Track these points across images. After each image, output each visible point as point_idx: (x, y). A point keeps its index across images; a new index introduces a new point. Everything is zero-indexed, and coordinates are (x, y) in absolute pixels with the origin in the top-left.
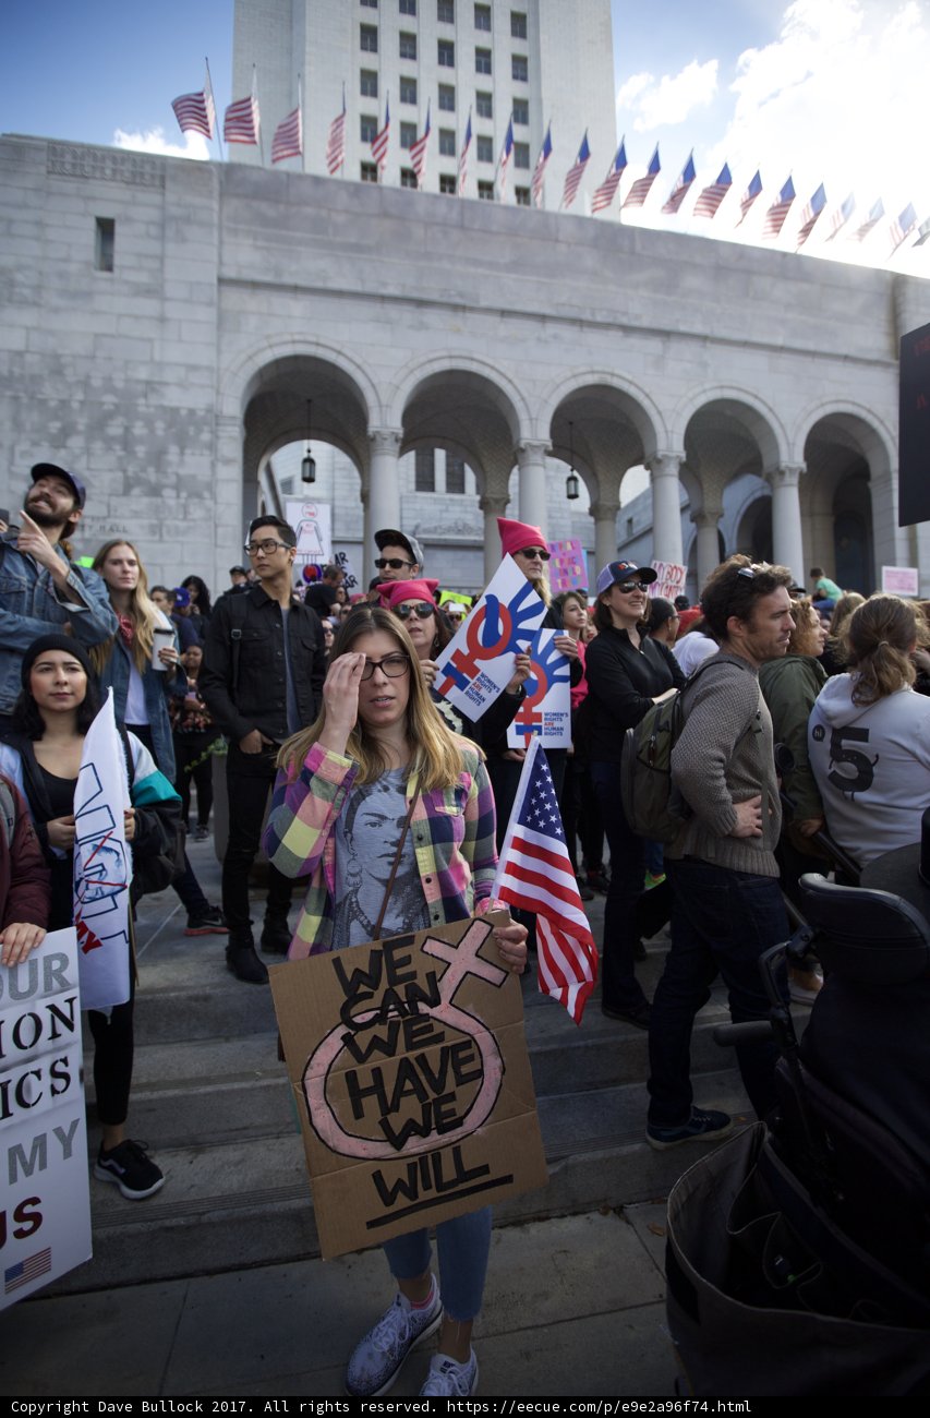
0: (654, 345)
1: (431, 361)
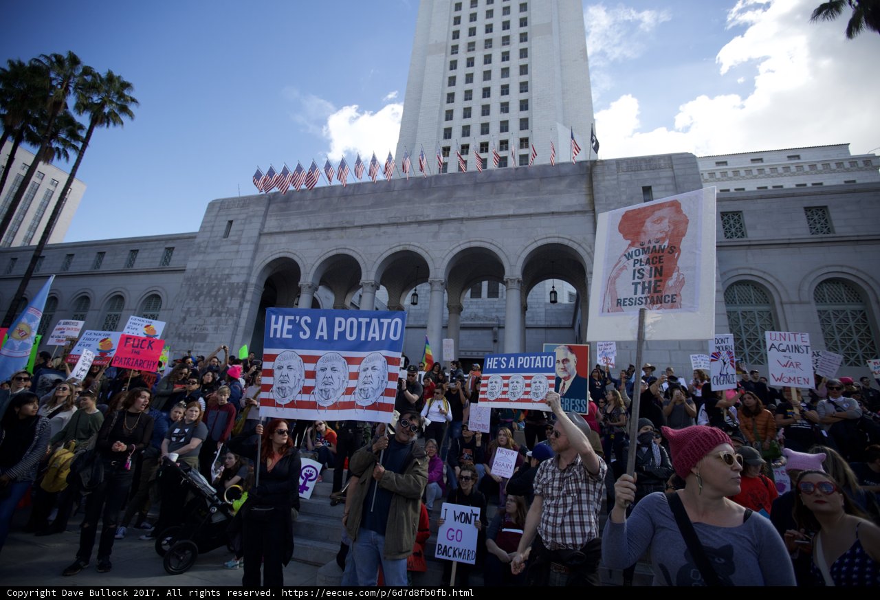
0: (435, 227)
1: (328, 252)
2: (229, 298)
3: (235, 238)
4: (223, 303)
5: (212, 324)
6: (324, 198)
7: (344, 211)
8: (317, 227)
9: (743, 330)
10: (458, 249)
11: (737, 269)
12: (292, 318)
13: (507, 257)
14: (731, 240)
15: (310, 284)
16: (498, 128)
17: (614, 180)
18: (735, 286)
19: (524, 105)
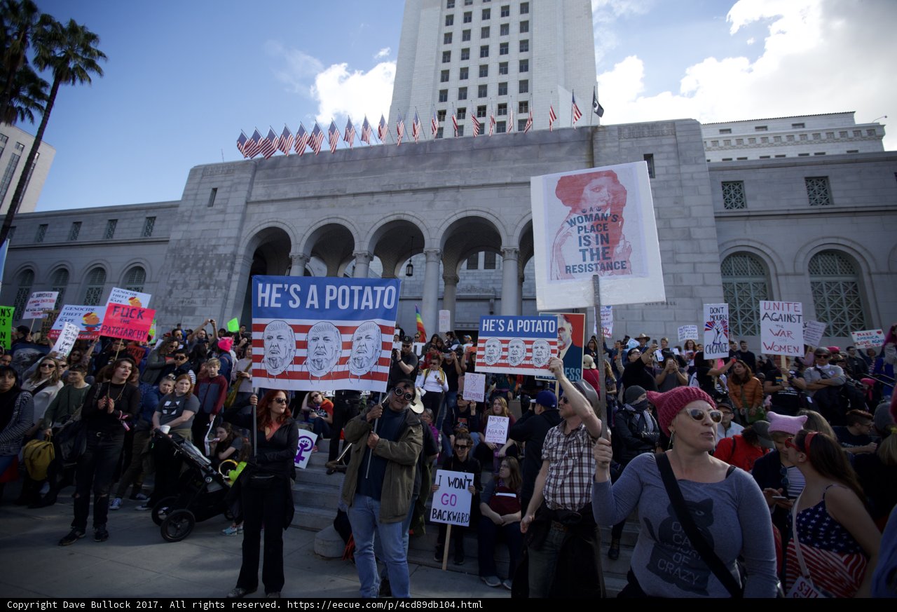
0: (430, 196)
1: (319, 222)
2: (217, 270)
3: (221, 207)
4: (211, 275)
5: (200, 296)
6: (314, 164)
7: (335, 179)
8: (307, 195)
9: (737, 301)
10: (454, 219)
11: (735, 240)
12: (281, 286)
13: (504, 226)
14: (731, 210)
15: (301, 255)
16: (496, 91)
17: (614, 147)
18: (732, 258)
19: (524, 66)
